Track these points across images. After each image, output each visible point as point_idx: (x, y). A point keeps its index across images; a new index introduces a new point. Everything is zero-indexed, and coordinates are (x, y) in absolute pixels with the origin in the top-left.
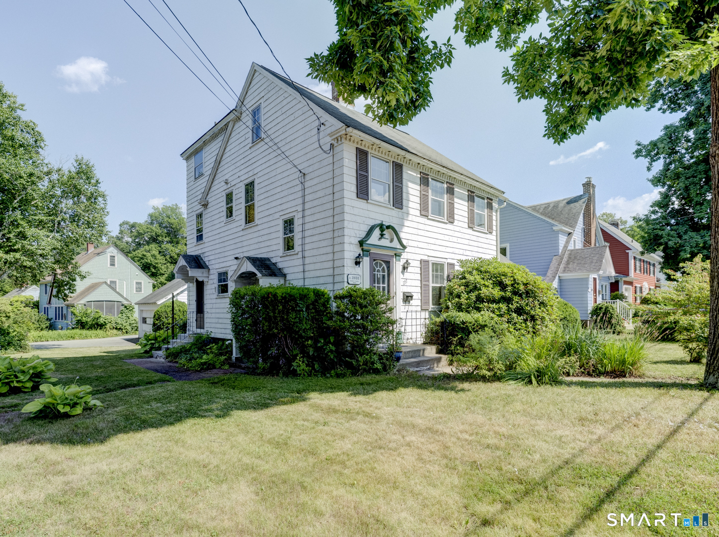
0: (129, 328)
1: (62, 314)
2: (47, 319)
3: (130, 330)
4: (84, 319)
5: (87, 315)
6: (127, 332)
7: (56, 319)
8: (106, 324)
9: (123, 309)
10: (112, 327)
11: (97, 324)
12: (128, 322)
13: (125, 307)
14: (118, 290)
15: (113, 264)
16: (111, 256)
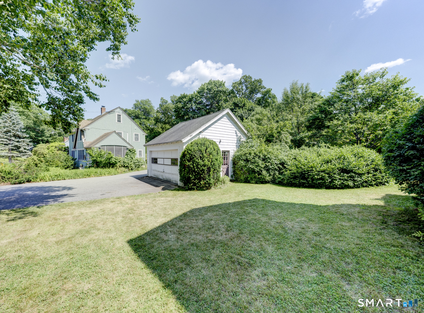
0: (133, 166)
1: (83, 155)
2: (72, 159)
3: (134, 167)
4: (99, 159)
5: (101, 156)
6: (132, 169)
7: (79, 159)
8: (116, 163)
9: (128, 152)
10: (120, 165)
11: (109, 163)
12: (133, 161)
13: (130, 150)
14: (123, 137)
15: (119, 121)
16: (118, 115)
